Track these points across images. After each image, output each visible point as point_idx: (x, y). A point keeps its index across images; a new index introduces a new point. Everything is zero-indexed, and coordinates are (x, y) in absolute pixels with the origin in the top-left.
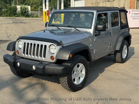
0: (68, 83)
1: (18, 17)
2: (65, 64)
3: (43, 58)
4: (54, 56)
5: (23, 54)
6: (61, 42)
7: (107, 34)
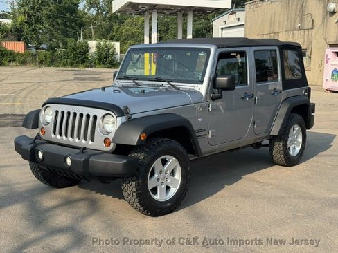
0: (138, 195)
1: (91, 67)
2: (133, 155)
3: (90, 142)
4: (111, 137)
5: (53, 135)
6: (126, 108)
7: (243, 98)
